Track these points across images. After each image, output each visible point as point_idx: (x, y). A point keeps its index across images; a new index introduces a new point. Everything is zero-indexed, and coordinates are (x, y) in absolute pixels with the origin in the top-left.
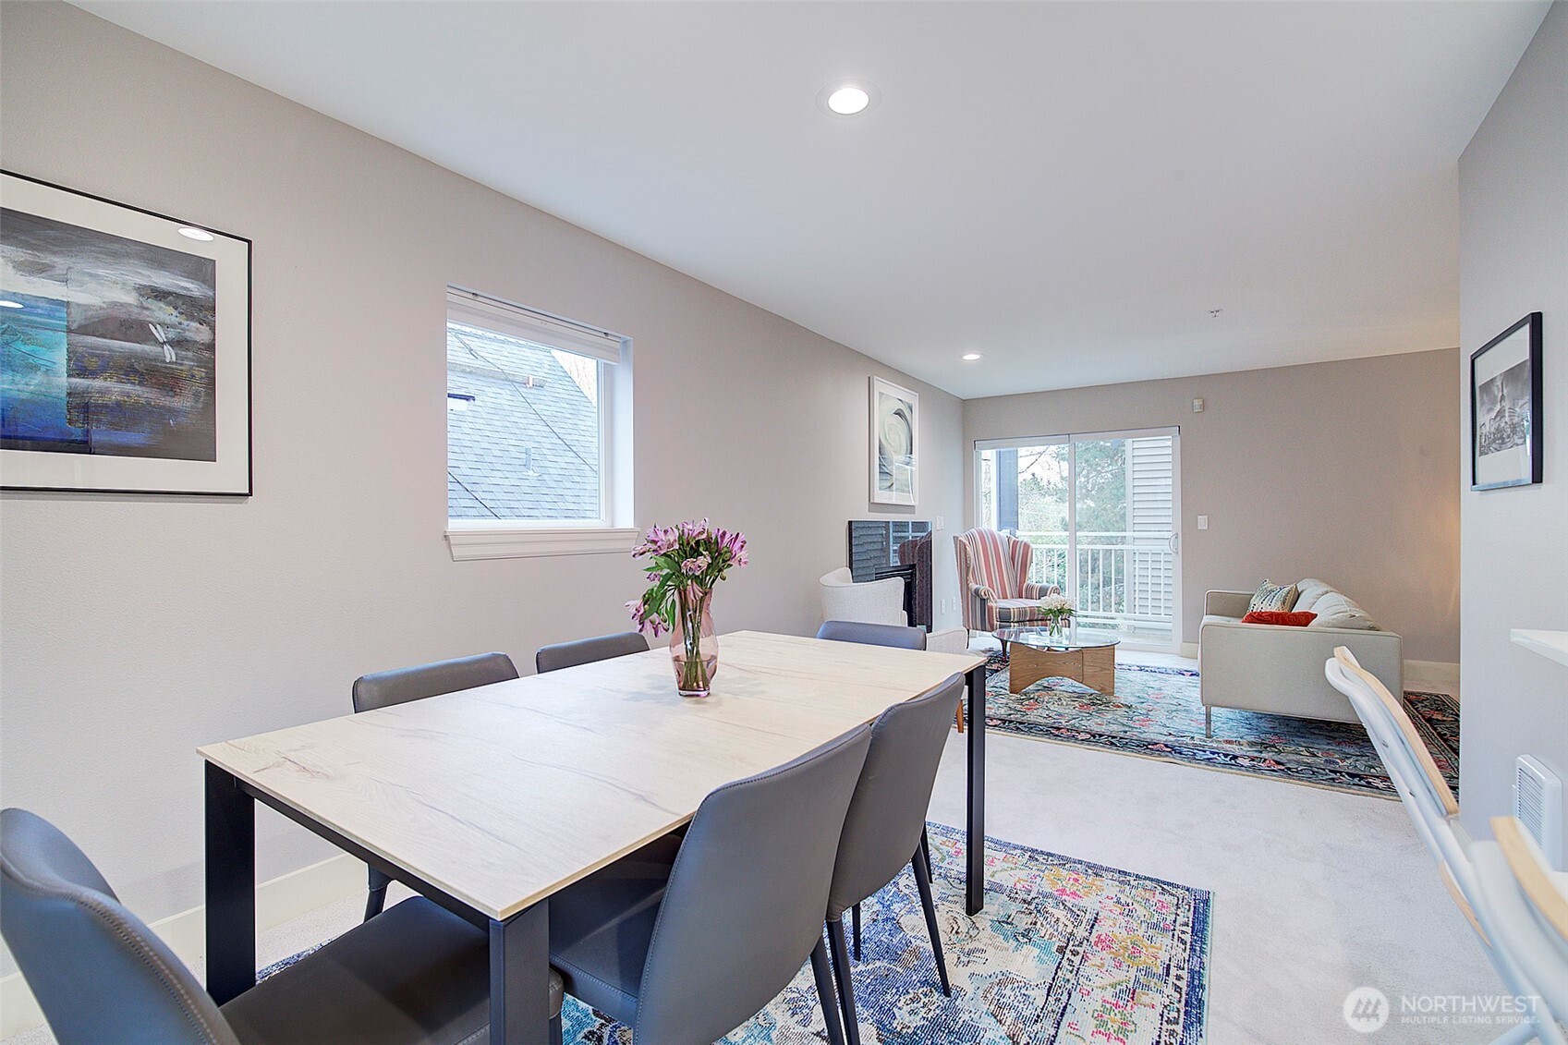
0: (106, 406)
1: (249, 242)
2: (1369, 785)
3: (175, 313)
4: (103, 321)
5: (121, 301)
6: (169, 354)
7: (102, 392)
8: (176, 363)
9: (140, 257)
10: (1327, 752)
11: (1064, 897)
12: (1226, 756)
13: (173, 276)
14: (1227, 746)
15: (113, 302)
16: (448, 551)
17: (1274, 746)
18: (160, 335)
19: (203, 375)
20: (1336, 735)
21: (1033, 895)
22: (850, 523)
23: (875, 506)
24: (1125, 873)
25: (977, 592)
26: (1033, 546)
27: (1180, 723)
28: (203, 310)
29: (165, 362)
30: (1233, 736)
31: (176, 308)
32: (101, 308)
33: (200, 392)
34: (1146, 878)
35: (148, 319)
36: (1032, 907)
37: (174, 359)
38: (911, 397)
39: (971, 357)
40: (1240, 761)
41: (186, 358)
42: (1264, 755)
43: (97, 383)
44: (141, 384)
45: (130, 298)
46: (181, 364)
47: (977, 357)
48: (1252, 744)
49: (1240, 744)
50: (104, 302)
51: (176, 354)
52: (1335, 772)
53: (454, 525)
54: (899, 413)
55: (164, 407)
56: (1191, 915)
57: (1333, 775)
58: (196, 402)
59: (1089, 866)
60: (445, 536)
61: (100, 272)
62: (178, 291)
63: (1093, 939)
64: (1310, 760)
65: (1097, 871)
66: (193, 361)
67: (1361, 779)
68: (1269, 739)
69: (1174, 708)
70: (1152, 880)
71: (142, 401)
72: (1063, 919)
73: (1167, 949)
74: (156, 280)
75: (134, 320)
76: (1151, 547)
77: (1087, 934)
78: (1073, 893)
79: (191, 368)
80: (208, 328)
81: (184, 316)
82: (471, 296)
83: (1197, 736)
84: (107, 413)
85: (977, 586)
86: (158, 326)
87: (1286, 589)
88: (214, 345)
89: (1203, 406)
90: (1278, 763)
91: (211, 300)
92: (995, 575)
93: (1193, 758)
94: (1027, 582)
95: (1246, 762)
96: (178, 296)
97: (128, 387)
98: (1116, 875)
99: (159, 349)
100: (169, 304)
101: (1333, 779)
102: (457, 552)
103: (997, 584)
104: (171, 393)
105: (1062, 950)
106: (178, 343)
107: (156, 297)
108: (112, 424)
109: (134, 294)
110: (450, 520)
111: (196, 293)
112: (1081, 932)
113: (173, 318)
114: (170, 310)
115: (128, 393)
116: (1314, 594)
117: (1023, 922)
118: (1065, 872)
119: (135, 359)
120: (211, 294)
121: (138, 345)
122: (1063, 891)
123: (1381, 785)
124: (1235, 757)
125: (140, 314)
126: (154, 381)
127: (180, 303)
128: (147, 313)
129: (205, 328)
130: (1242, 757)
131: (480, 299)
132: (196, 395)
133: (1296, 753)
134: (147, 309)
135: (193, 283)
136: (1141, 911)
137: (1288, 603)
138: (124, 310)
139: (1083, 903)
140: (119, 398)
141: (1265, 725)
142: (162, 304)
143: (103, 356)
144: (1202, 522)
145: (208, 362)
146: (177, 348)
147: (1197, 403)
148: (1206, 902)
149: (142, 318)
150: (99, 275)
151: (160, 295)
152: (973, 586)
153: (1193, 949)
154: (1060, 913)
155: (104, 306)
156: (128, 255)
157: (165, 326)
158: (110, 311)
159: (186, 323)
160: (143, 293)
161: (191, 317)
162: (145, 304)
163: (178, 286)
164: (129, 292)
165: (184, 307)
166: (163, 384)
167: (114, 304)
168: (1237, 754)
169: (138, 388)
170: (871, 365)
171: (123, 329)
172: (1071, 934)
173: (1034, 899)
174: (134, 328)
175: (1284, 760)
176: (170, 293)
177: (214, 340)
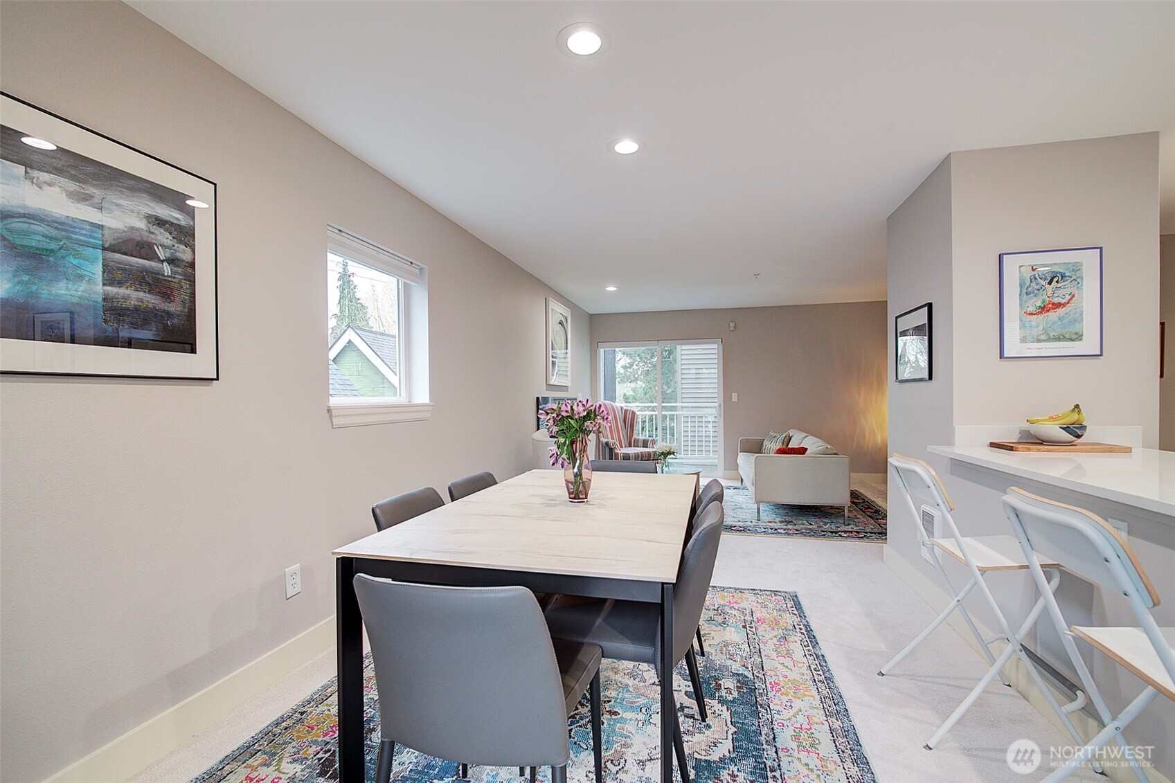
0: (128, 309)
1: (215, 185)
2: (840, 536)
3: (170, 237)
4: (126, 241)
5: (137, 226)
6: (167, 269)
7: (126, 298)
8: (171, 277)
9: (149, 193)
10: (816, 522)
11: (732, 605)
12: (772, 529)
13: (169, 209)
14: (770, 524)
15: (131, 227)
16: (330, 422)
17: (792, 522)
18: (161, 254)
19: (188, 286)
20: (817, 514)
21: (717, 606)
22: (538, 398)
23: (551, 387)
24: (754, 590)
25: (607, 444)
26: (638, 413)
27: (741, 515)
28: (186, 235)
29: (163, 275)
30: (770, 519)
31: (170, 233)
32: (124, 231)
33: (186, 300)
34: (765, 591)
35: (154, 241)
36: (720, 612)
37: (170, 274)
38: (566, 312)
39: (611, 289)
40: (779, 530)
41: (176, 273)
42: (789, 527)
43: (122, 291)
44: (150, 292)
45: (141, 224)
46: (174, 278)
47: (615, 289)
48: (781, 522)
49: (775, 522)
50: (126, 227)
51: (171, 270)
52: (824, 532)
53: (334, 401)
54: (561, 323)
55: (164, 311)
56: (792, 602)
57: (823, 533)
58: (184, 307)
59: (736, 589)
60: (328, 410)
61: (123, 202)
62: (172, 220)
63: (755, 620)
64: (811, 527)
65: (741, 591)
66: (181, 275)
67: (836, 533)
68: (788, 519)
69: (734, 507)
70: (768, 591)
71: (151, 306)
72: (737, 615)
73: (789, 619)
74: (159, 212)
75: (146, 242)
76: (697, 413)
77: (751, 618)
78: (735, 602)
79: (180, 282)
80: (190, 250)
81: (175, 240)
82: (338, 232)
83: (753, 521)
84: (128, 315)
85: (607, 440)
86: (160, 247)
87: (784, 435)
88: (194, 264)
89: (735, 327)
90: (797, 530)
91: (192, 228)
92: (615, 432)
93: (756, 532)
94: (635, 436)
95: (782, 531)
96: (172, 224)
97: (141, 294)
98: (751, 591)
99: (161, 265)
100: (166, 230)
101: (824, 535)
102: (336, 421)
103: (616, 437)
104: (168, 300)
105: (744, 627)
106: (172, 261)
107: (158, 224)
108: (132, 324)
109: (145, 221)
110: (330, 398)
111: (183, 223)
112: (748, 618)
113: (169, 241)
114: (167, 234)
115: (141, 299)
116: (800, 437)
117: (720, 619)
118: (726, 594)
119: (146, 272)
120: (192, 223)
121: (147, 261)
122: (730, 602)
123: (845, 535)
124: (776, 530)
125: (148, 237)
126: (158, 290)
127: (173, 230)
128: (153, 236)
129: (188, 249)
130: (779, 529)
131: (343, 234)
132: (184, 302)
133: (802, 523)
134: (153, 233)
135: (181, 215)
136: (770, 605)
137: (785, 444)
138: (138, 234)
139: (743, 605)
140: (136, 303)
141: (782, 511)
142: (162, 230)
143: (126, 269)
144: (735, 397)
145: (191, 277)
146: (172, 265)
147: (732, 325)
148: (796, 596)
149: (150, 240)
150: (122, 205)
151: (161, 223)
152: (604, 440)
153: (800, 617)
154: (734, 612)
155: (126, 229)
156: (140, 190)
157: (164, 247)
158: (129, 233)
159: (176, 245)
160: (150, 220)
161: (180, 242)
162: (152, 230)
163: (171, 216)
164: (141, 219)
165: (176, 233)
166: (163, 293)
167: (132, 228)
168: (776, 528)
169: (147, 295)
170: (549, 291)
171: (138, 248)
172: (744, 620)
173: (718, 608)
174: (144, 249)
175: (799, 529)
176: (167, 222)
177: (194, 259)
